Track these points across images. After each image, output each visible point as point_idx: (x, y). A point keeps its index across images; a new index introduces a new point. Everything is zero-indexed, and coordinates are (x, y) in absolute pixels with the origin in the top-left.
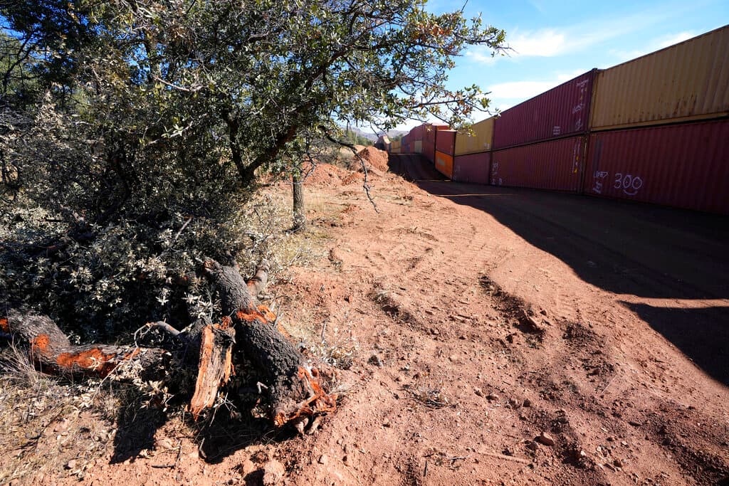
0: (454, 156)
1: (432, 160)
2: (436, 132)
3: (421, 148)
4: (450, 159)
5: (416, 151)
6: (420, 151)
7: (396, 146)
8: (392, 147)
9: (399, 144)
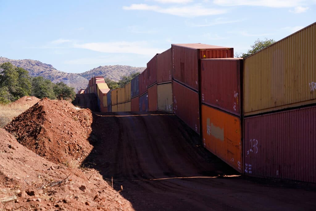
0: (242, 117)
1: (196, 129)
2: (199, 61)
3: (170, 102)
4: (234, 124)
5: (161, 108)
6: (169, 108)
7: (122, 98)
8: (114, 101)
9: (125, 94)
